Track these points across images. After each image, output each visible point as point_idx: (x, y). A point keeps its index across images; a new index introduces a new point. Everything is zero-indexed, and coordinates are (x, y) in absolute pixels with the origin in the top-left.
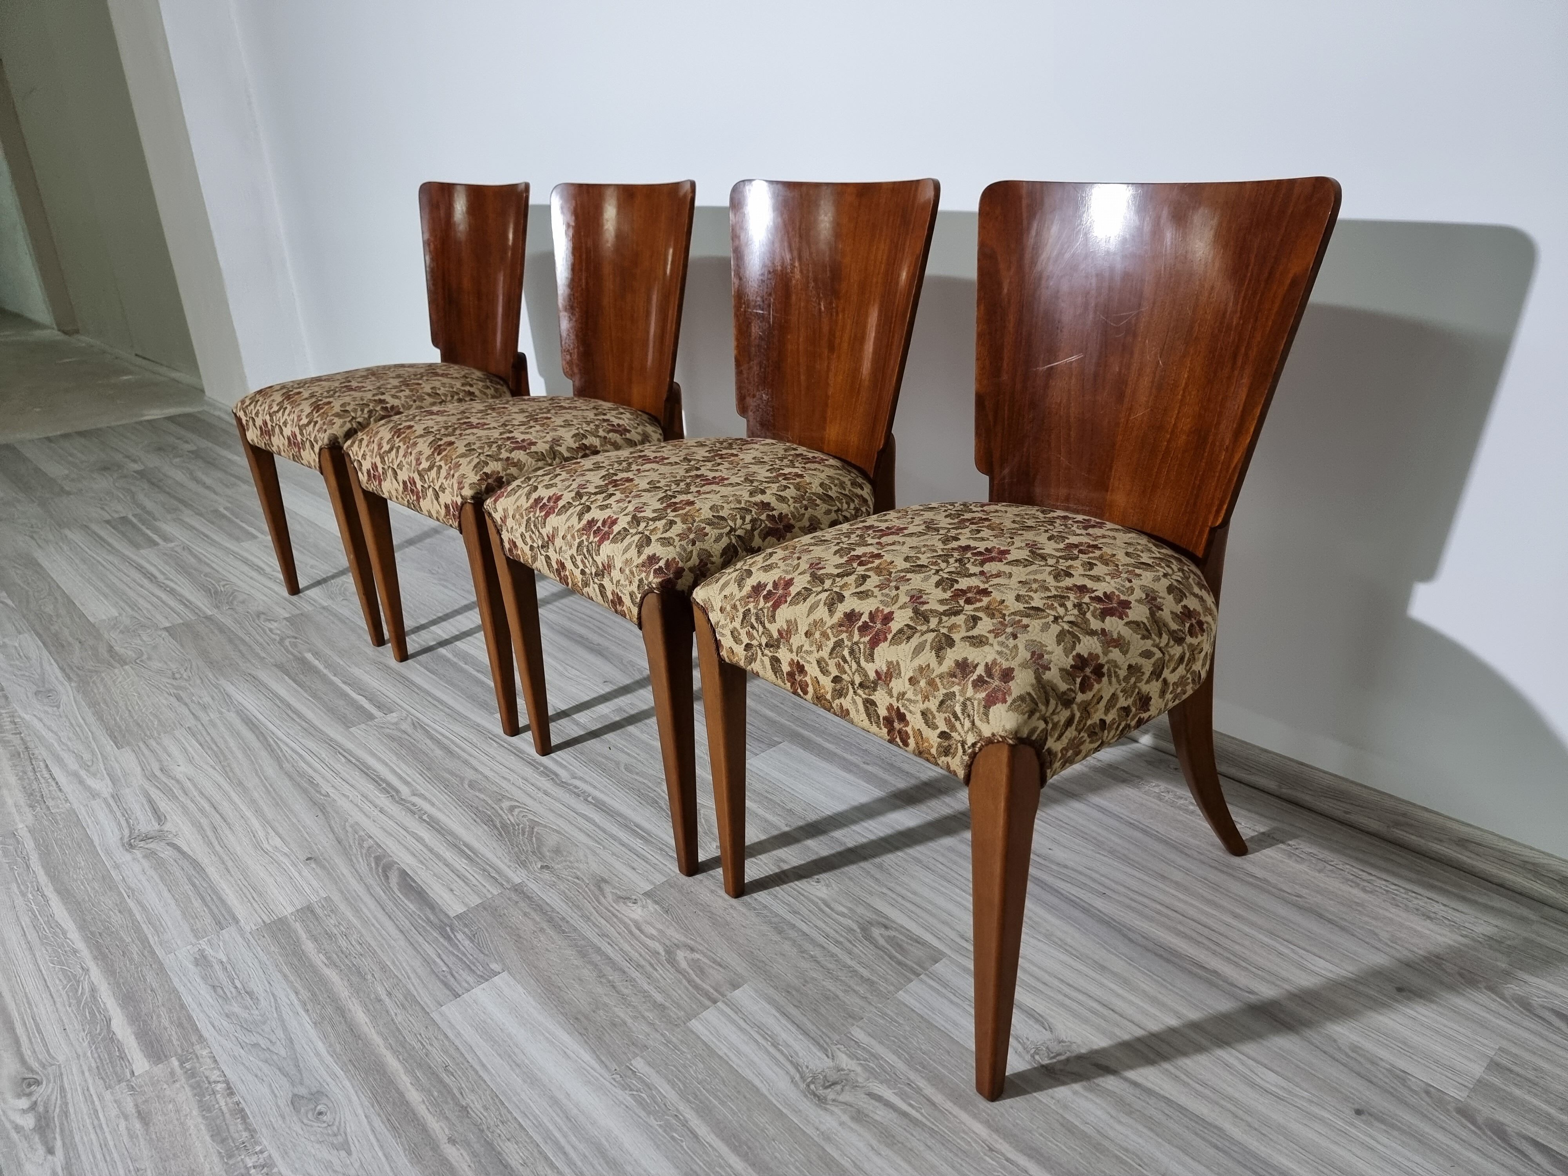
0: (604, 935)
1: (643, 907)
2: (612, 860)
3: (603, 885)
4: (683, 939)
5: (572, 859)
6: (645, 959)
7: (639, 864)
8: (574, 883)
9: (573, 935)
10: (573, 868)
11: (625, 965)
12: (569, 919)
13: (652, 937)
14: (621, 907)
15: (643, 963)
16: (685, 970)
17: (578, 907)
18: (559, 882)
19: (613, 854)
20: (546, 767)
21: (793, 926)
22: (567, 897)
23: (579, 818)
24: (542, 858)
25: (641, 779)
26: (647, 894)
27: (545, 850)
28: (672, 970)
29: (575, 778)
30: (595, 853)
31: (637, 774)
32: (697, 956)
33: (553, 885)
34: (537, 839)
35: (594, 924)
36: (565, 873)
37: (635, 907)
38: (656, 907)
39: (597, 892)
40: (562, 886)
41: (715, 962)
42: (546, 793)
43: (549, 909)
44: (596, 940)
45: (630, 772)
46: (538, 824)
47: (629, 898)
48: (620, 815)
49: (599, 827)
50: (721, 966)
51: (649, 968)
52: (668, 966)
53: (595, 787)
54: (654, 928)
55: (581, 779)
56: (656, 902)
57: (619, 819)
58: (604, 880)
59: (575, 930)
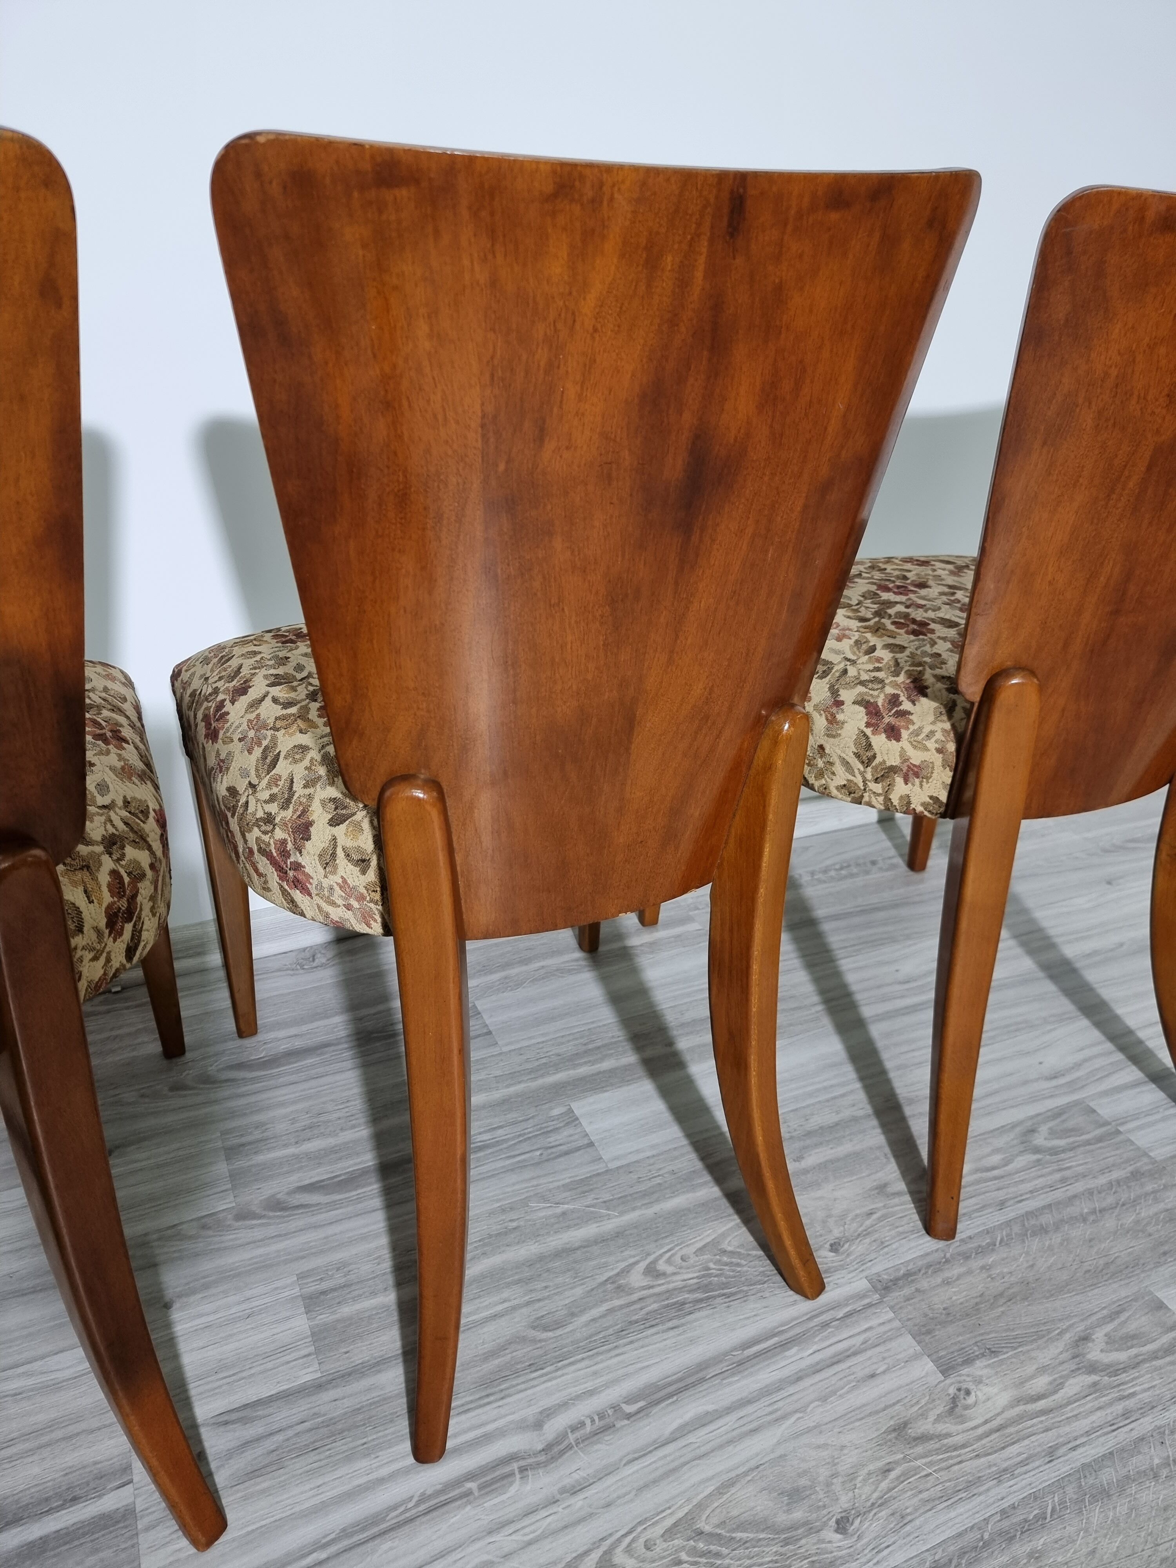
0: (1051, 1454)
1: (979, 1381)
2: (839, 1406)
3: (911, 1432)
4: (1060, 1345)
5: (824, 1473)
6: (1110, 1404)
7: (859, 1365)
8: (900, 1479)
9: (1051, 1502)
10: (852, 1476)
11: (1123, 1436)
12: (1005, 1504)
13: (1057, 1387)
14: (978, 1415)
15: (1119, 1408)
16: (1130, 1358)
17: (970, 1485)
18: (895, 1505)
19: (824, 1399)
20: (471, 1476)
21: (1030, 1214)
22: (944, 1497)
23: (691, 1438)
24: (811, 1528)
25: (595, 1312)
26: (946, 1370)
27: (782, 1518)
28: (1134, 1373)
29: (538, 1425)
30: (817, 1428)
31: (573, 1315)
32: (1099, 1335)
33: (903, 1519)
34: (741, 1527)
35: (1024, 1463)
36: (866, 1492)
37: (979, 1393)
38: (979, 1363)
39: (932, 1445)
40: (907, 1501)
41: (1112, 1316)
42: (574, 1490)
43: (974, 1535)
44: (1063, 1467)
45: (559, 1325)
46: (689, 1518)
47: (954, 1400)
48: (703, 1366)
49: (729, 1410)
50: (1118, 1313)
51: (1130, 1403)
52: (1123, 1377)
53: (591, 1393)
54: (1032, 1377)
55: (548, 1414)
56: (969, 1361)
57: (712, 1372)
58: (900, 1429)
59: (1035, 1496)
